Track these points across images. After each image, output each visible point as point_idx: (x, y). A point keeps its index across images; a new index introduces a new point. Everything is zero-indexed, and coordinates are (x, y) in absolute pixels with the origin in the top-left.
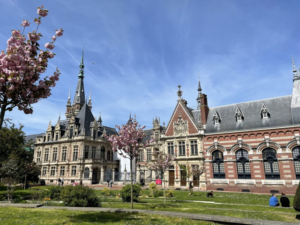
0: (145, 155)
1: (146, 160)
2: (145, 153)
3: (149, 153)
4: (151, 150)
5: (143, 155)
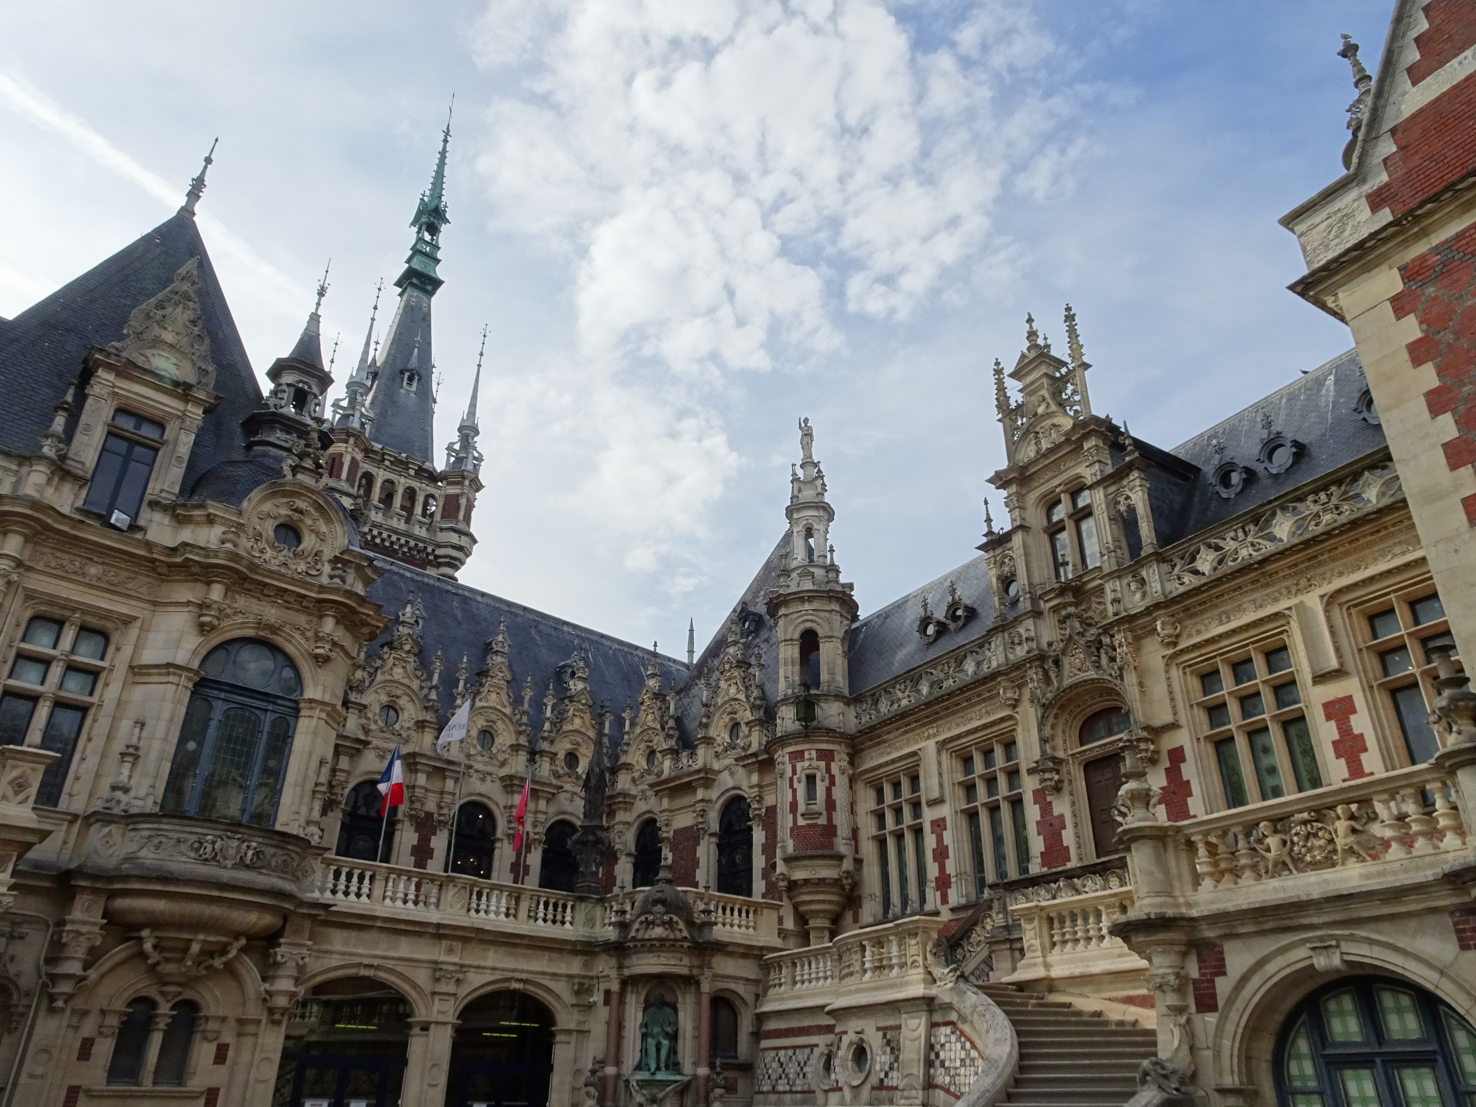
0: (939, 825)
1: (955, 898)
2: (939, 801)
3: (991, 781)
4: (1010, 745)
5: (918, 831)
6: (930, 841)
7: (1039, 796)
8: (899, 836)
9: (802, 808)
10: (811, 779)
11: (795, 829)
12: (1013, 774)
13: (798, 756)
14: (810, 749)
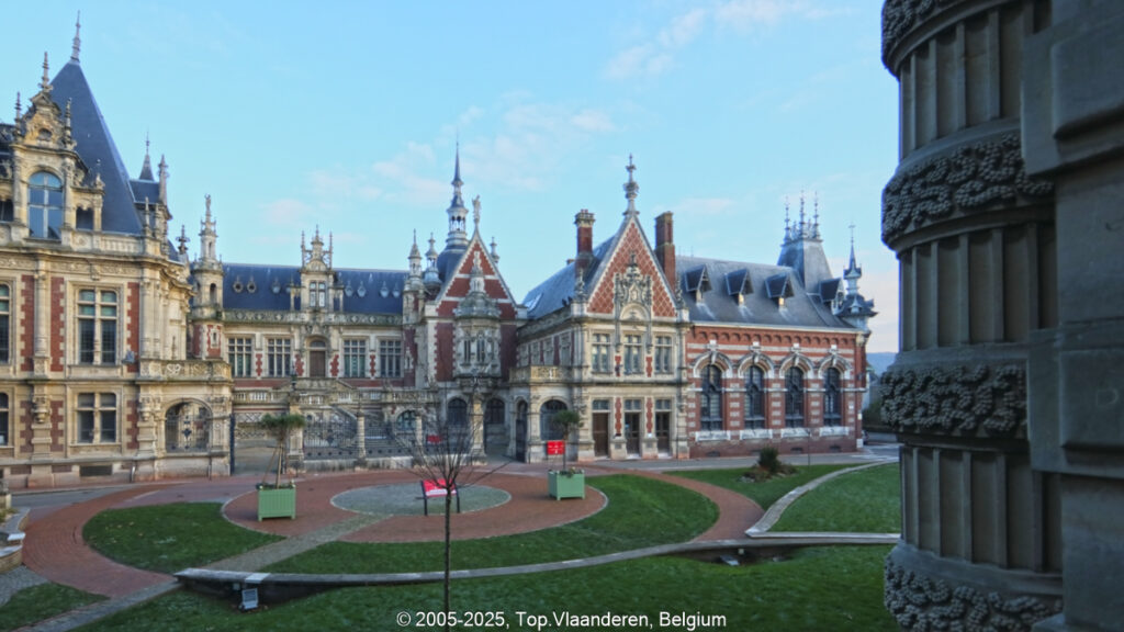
0: (258, 356)
1: (263, 375)
2: (261, 349)
3: (280, 349)
4: (288, 341)
5: (249, 356)
6: (255, 360)
7: (297, 356)
8: (240, 355)
9: (212, 342)
10: (215, 334)
11: (209, 349)
12: (288, 349)
13: (210, 326)
14: (216, 325)
